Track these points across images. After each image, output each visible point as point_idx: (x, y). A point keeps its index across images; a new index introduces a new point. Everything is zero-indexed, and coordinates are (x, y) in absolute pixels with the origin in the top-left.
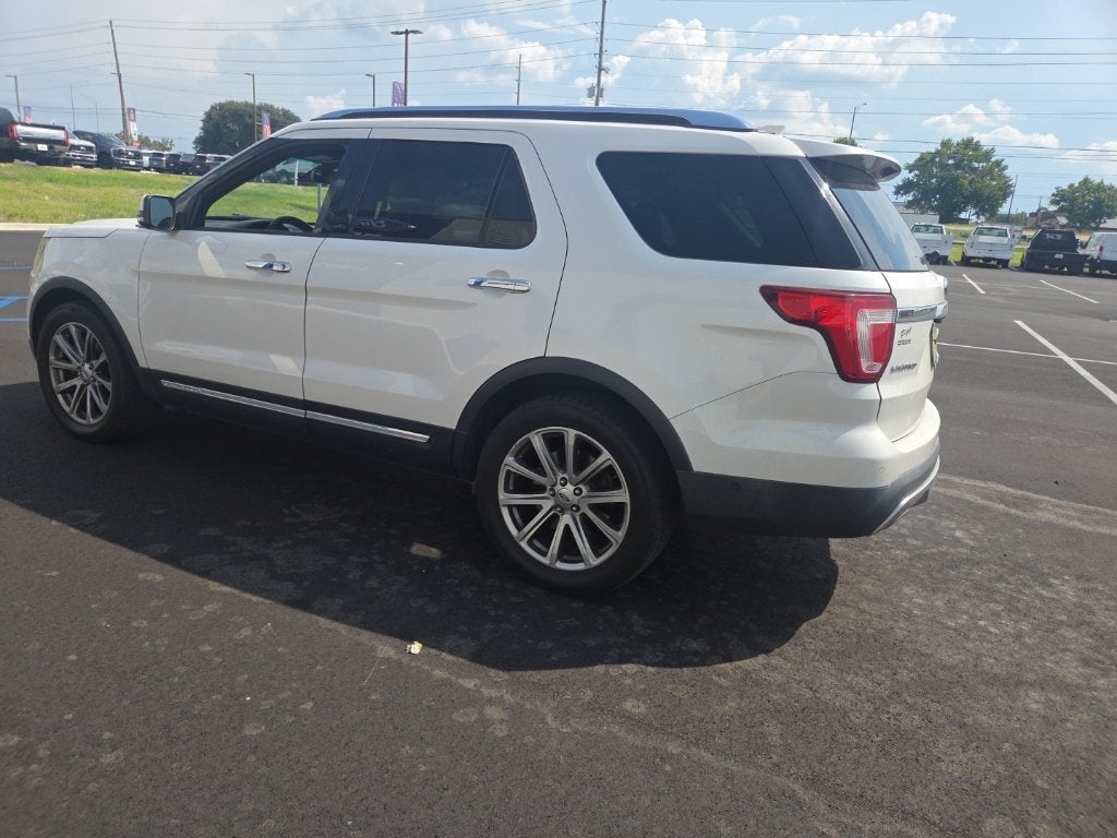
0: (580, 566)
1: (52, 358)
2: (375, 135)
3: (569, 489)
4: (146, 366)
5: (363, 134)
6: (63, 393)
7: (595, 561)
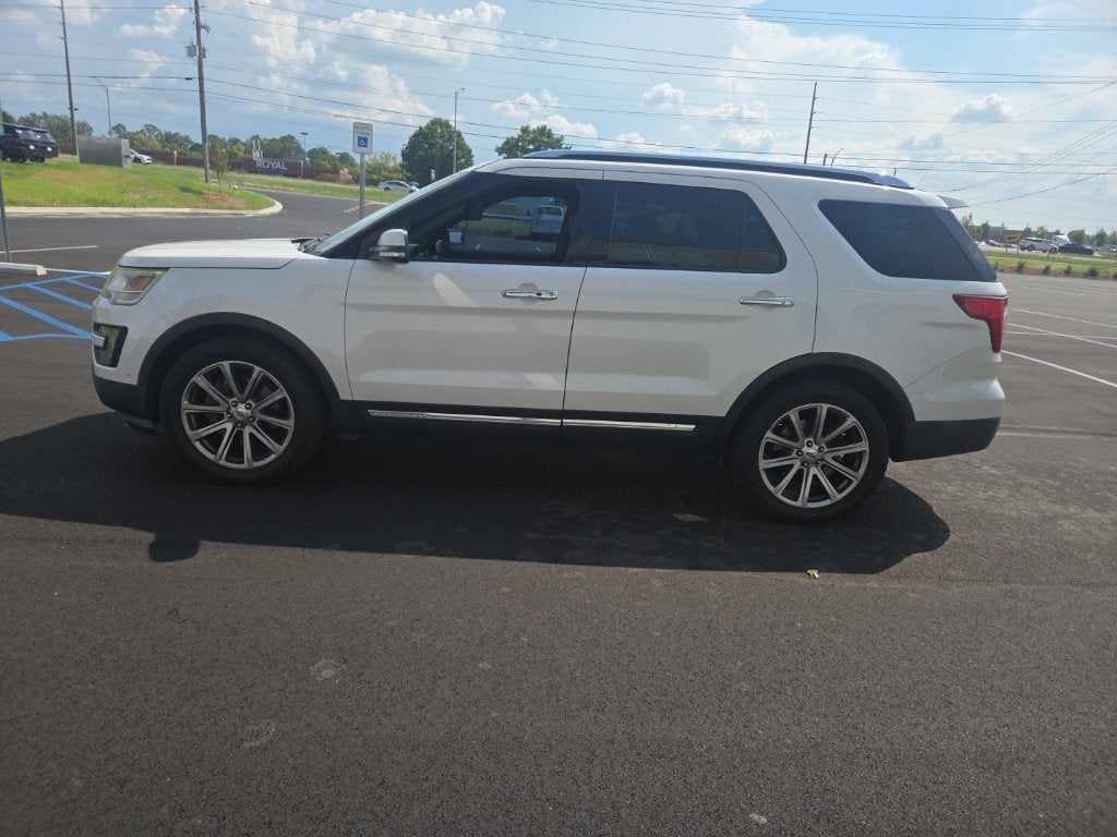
0: (827, 502)
1: (185, 403)
2: (609, 177)
3: (813, 450)
4: (350, 398)
5: (597, 176)
6: (200, 440)
7: (839, 497)
